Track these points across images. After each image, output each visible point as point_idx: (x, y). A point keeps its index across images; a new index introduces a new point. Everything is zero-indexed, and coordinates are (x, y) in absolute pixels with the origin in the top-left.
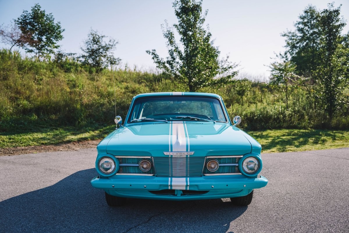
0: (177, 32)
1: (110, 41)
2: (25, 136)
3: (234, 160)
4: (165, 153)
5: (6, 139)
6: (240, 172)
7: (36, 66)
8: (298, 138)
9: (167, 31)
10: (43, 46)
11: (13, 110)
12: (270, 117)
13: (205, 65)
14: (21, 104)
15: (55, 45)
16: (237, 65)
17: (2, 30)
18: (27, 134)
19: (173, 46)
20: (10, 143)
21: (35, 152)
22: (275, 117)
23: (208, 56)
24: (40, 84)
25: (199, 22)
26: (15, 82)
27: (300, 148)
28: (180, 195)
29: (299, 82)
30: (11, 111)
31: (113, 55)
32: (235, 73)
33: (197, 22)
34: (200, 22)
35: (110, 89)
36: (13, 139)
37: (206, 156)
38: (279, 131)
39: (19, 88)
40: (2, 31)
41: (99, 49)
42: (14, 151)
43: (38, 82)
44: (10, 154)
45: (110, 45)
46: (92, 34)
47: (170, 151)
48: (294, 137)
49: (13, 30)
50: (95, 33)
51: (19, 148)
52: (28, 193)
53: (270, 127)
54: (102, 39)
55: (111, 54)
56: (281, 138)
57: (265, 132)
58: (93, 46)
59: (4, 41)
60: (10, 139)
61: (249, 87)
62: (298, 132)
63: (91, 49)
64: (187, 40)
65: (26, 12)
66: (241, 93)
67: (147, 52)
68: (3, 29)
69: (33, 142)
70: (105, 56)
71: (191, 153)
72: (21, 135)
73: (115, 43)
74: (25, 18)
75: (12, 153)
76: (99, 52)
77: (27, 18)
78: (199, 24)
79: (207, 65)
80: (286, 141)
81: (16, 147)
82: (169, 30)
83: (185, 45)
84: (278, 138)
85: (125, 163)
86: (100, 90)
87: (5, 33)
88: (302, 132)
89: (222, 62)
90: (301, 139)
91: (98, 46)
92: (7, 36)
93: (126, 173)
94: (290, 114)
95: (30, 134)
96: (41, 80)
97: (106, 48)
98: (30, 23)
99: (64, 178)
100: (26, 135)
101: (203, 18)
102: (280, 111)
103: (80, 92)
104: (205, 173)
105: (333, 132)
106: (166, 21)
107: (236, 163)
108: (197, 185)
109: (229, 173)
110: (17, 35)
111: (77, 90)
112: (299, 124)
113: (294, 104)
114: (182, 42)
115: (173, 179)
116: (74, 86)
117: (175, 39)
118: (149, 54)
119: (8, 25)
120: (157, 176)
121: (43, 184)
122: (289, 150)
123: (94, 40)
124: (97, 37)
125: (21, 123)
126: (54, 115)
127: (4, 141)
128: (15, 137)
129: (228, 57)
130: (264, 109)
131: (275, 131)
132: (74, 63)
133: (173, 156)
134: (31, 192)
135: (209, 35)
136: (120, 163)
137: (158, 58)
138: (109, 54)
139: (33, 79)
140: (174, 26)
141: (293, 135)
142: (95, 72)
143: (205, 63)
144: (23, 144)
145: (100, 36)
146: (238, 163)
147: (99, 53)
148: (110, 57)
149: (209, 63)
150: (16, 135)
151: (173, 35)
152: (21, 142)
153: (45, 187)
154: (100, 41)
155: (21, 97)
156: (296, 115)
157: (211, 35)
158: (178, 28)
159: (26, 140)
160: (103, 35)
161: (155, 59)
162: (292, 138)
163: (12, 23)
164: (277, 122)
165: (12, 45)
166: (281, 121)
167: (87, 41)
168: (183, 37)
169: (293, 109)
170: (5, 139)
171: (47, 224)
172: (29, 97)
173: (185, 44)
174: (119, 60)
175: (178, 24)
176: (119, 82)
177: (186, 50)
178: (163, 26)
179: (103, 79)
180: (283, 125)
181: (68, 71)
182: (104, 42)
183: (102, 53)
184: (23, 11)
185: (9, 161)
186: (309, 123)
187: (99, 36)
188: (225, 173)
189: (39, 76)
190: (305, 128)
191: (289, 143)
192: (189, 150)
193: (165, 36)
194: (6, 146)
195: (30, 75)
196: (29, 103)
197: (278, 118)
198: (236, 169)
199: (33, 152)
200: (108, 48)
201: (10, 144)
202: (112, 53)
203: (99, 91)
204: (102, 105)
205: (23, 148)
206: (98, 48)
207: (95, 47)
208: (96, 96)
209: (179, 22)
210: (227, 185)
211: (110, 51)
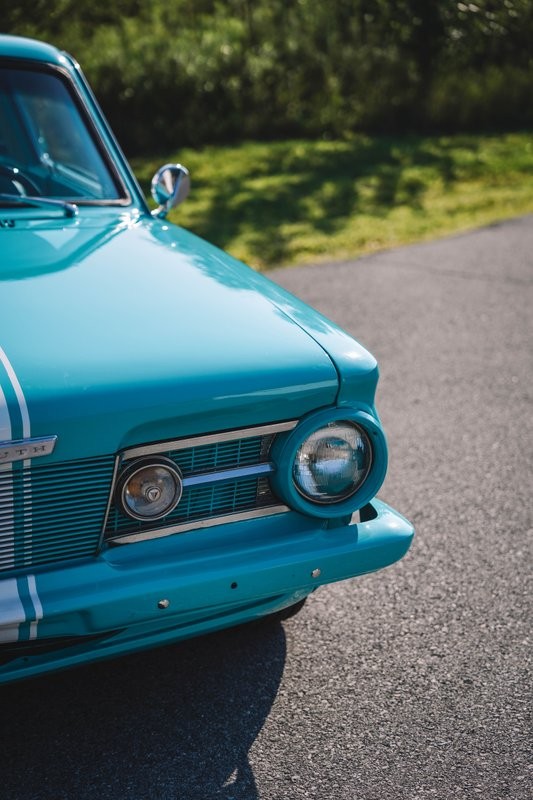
6: (279, 500)
8: (315, 185)
12: (188, 88)
22: (208, 87)
37: (120, 452)
48: (296, 179)
53: (192, 137)
71: (38, 445)
84: (236, 191)
90: (329, 189)
104: (114, 533)
105: (438, 145)
107: (258, 462)
109: (228, 510)
112: (307, 114)
122: (298, 247)
141: (295, 168)
146: (269, 460)
156: (290, 74)
166: (234, 108)
169: (279, 49)
180: (245, 122)
186: (347, 109)
188: (206, 515)
190: (332, 133)
191: (286, 208)
192: (27, 433)
198: (263, 488)
210: (234, 586)
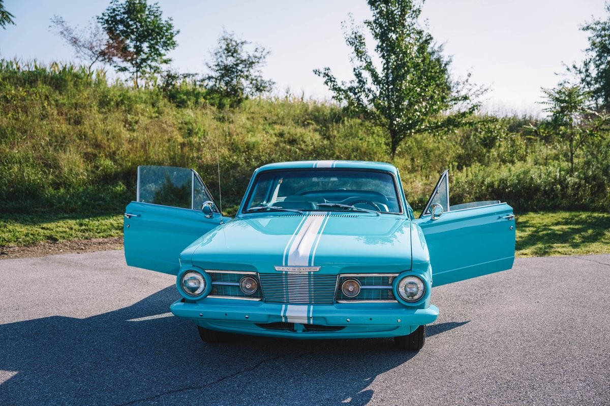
0: (371, 34)
1: (256, 51)
2: (104, 220)
3: (385, 281)
4: (277, 268)
5: (75, 225)
6: (395, 299)
7: (129, 98)
8: (585, 230)
9: (353, 34)
10: (144, 60)
11: (88, 176)
12: (537, 188)
13: (420, 94)
14: (101, 165)
15: (164, 58)
16: (485, 90)
17: (76, 36)
18: (108, 217)
19: (363, 59)
20: (81, 232)
21: (119, 248)
22: (547, 188)
23: (425, 77)
24: (134, 131)
25: (410, 16)
26: (94, 127)
27: (579, 250)
28: (301, 332)
29: (597, 123)
30: (85, 178)
31: (262, 75)
32: (475, 108)
33: (407, 16)
34: (412, 14)
35: (250, 139)
36: (85, 226)
37: (339, 274)
38: (551, 215)
39: (99, 138)
40: (75, 38)
41: (237, 65)
42: (87, 244)
43: (130, 126)
44: (80, 250)
45: (256, 57)
46: (224, 39)
47: (284, 264)
48: (577, 227)
49: (93, 36)
50: (229, 37)
51: (94, 240)
52: (93, 317)
53: (535, 207)
54: (241, 47)
55: (257, 74)
56: (551, 229)
57: (524, 216)
58: (227, 60)
59: (78, 55)
60: (81, 225)
61: (504, 132)
62: (589, 216)
63: (223, 64)
64: (388, 48)
65: (116, 3)
66: (489, 142)
67: (315, 72)
68: (76, 34)
69: (117, 231)
70: (247, 77)
71: (315, 268)
72: (99, 219)
73: (264, 53)
74: (114, 13)
75: (82, 249)
76: (237, 69)
77: (117, 12)
78: (411, 18)
79: (423, 94)
80: (560, 235)
81: (90, 239)
82: (356, 31)
83: (384, 58)
84: (545, 229)
85: (220, 280)
86: (234, 139)
87: (80, 42)
88: (595, 217)
89: (458, 84)
90: (590, 232)
91: (235, 59)
92: (83, 46)
93: (222, 295)
94: (575, 183)
95: (113, 216)
96: (136, 122)
97: (249, 63)
98: (122, 21)
99: (152, 294)
100: (107, 219)
101: (418, 7)
102: (558, 177)
103: (199, 144)
104: (340, 299)
106: (351, 15)
107: (388, 285)
108: (324, 318)
109: (378, 299)
110: (98, 44)
111: (195, 139)
112: (593, 201)
113: (588, 163)
114: (379, 52)
115: (289, 306)
116: (190, 133)
117: (366, 47)
118: (319, 75)
119: (85, 27)
120: (265, 302)
121: (118, 303)
122: (556, 251)
123: (228, 50)
124: (234, 43)
125: (100, 199)
126: (153, 184)
127: (71, 229)
128: (89, 222)
129: (469, 75)
130: (526, 173)
131: (543, 214)
132: (194, 90)
133: (289, 273)
134: (98, 316)
135: (428, 38)
136: (214, 280)
137: (334, 81)
138: (253, 72)
139: (123, 121)
140: (365, 23)
141: (577, 223)
142: (228, 106)
143: (419, 90)
144: (101, 234)
145: (238, 42)
146: (391, 285)
147: (237, 73)
148: (255, 78)
149: (427, 90)
150: (91, 218)
151: (364, 39)
152: (99, 231)
153: (119, 308)
154: (239, 52)
155: (101, 155)
156: (587, 185)
157: (431, 38)
158: (372, 28)
159: (106, 227)
160: (243, 41)
161: (329, 83)
162: (573, 229)
163: (91, 24)
164: (548, 198)
165: (92, 62)
166: (557, 197)
167: (216, 52)
168: (380, 44)
169: (584, 174)
170: (73, 226)
171: (108, 365)
172: (114, 153)
173: (383, 56)
174: (270, 83)
175: (372, 19)
176: (269, 124)
177: (385, 66)
178: (345, 25)
179: (241, 119)
180: (561, 203)
181: (181, 104)
182: (245, 53)
183: (242, 71)
185: (75, 263)
187: (236, 42)
188: (371, 299)
189: (133, 116)
190: (602, 209)
191: (563, 238)
192: (312, 265)
193: (348, 43)
194: (74, 237)
195: (118, 114)
196: (114, 164)
197: (552, 190)
198: (390, 293)
199: (116, 248)
200: (253, 63)
201: (81, 234)
202: (259, 72)
203: (232, 140)
204: (235, 166)
205: (101, 240)
206: (235, 63)
207: (230, 61)
208: (226, 150)
209: (374, 17)
210: (371, 319)
211: (256, 67)
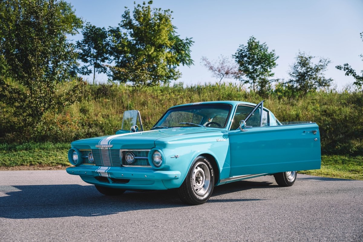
1: (320, 62)
15: (270, 73)
17: (212, 66)
31: (324, 76)
41: (308, 72)
45: (321, 66)
46: (299, 57)
50: (302, 55)
54: (309, 60)
55: (321, 76)
58: (301, 69)
65: (242, 46)
67: (338, 67)
70: (315, 78)
73: (326, 63)
74: (241, 52)
77: (243, 51)
87: (214, 68)
91: (306, 69)
92: (216, 70)
98: (246, 56)
118: (341, 70)
124: (305, 59)
137: (353, 72)
138: (319, 75)
145: (307, 58)
148: (320, 79)
154: (308, 63)
160: (310, 56)
165: (221, 78)
167: (294, 65)
174: (330, 81)
184: (240, 46)
202: (322, 74)
206: (306, 71)
211: (321, 71)
